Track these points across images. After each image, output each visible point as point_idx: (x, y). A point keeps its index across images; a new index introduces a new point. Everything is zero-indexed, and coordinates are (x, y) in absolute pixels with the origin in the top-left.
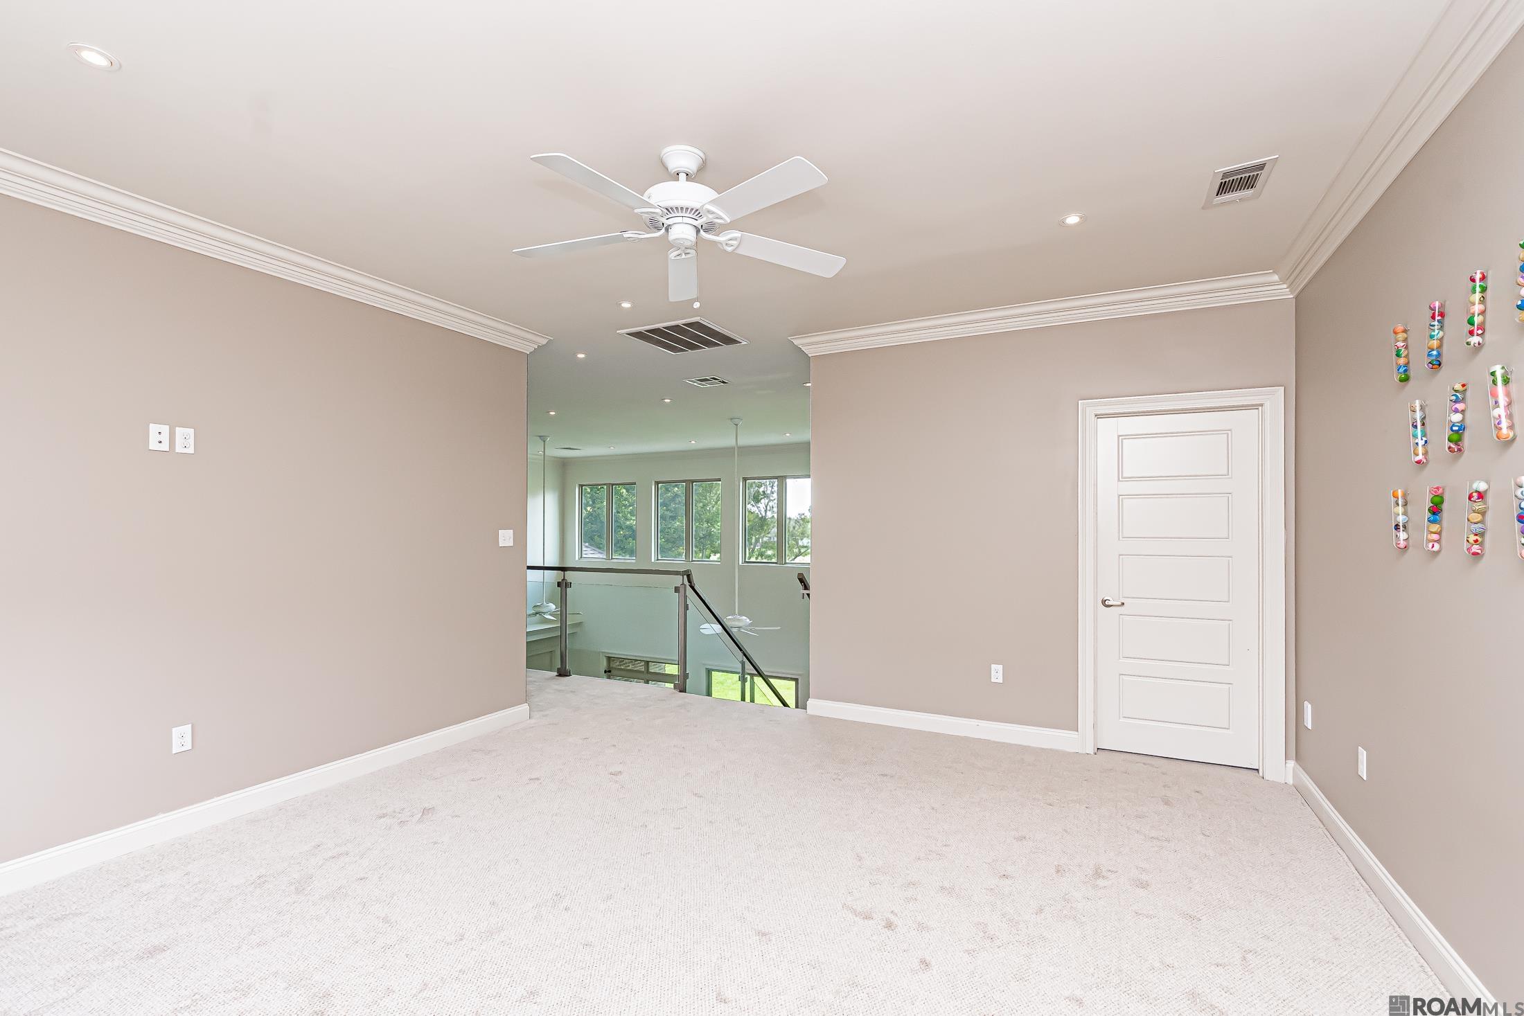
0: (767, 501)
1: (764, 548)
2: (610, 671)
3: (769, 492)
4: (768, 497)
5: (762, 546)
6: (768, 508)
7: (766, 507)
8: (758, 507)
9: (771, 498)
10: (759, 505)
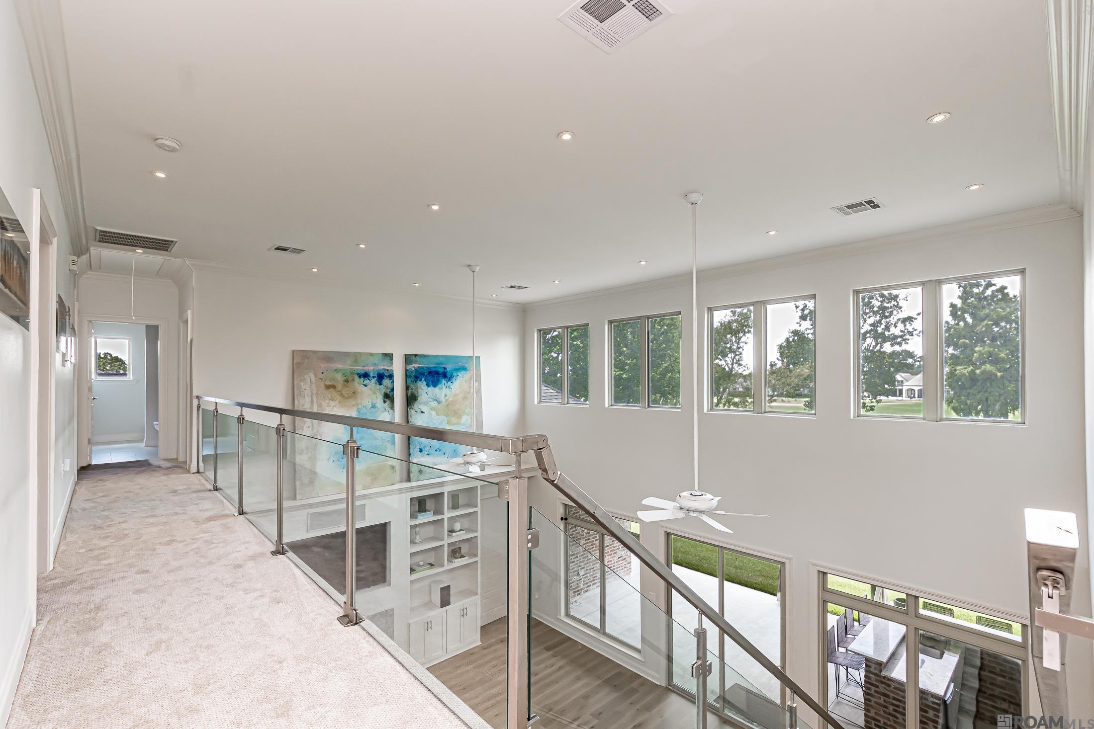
0: (733, 356)
1: (731, 396)
2: (566, 519)
3: (735, 347)
4: (734, 352)
5: (729, 394)
6: (735, 361)
7: (733, 360)
8: (725, 361)
9: (737, 353)
10: (727, 359)
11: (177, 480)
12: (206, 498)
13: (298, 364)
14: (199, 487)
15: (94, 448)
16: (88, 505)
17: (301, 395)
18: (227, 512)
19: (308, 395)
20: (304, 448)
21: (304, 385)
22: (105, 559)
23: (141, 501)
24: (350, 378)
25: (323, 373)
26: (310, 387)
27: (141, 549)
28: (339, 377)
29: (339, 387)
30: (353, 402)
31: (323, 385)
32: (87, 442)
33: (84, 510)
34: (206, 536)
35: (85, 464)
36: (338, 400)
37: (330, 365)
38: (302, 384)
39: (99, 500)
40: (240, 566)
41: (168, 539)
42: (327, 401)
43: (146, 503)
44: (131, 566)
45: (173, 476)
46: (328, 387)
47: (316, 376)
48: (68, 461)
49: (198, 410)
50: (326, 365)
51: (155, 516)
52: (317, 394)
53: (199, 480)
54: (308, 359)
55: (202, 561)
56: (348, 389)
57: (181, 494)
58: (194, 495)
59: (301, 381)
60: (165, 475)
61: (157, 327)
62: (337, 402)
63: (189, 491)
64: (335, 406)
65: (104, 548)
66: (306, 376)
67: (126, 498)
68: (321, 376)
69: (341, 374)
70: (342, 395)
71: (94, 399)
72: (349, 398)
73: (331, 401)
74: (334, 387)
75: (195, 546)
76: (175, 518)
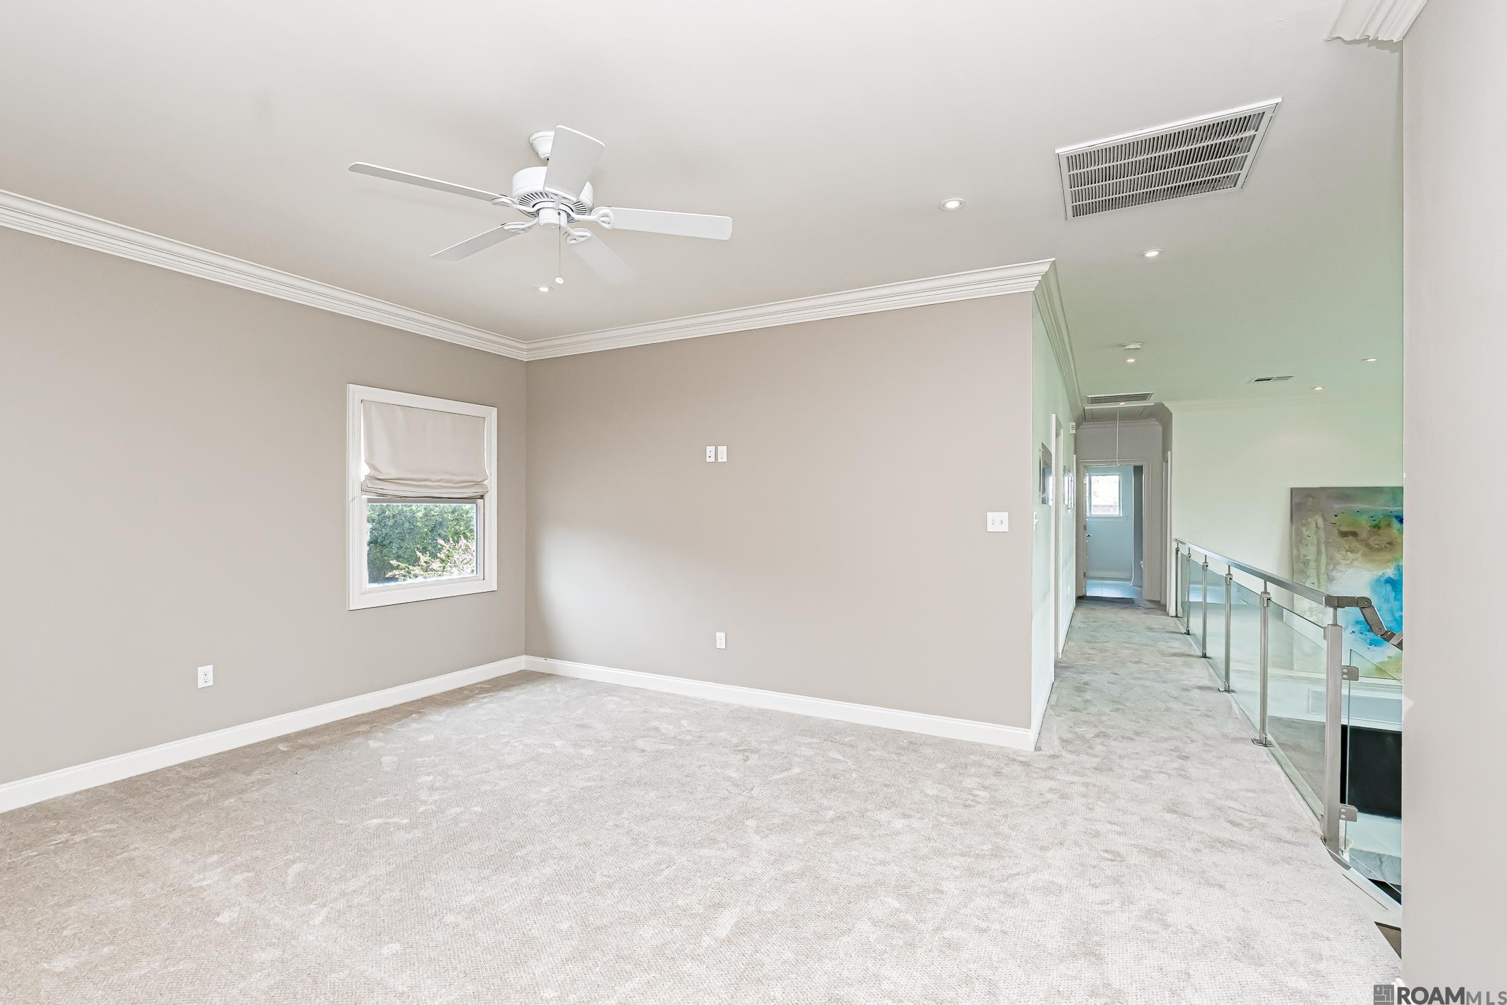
11: (1156, 620)
12: (1177, 639)
13: (1300, 504)
14: (1174, 630)
15: (1089, 582)
16: (1082, 625)
17: (1301, 543)
18: (1193, 653)
19: (1312, 543)
20: (1307, 609)
21: (1306, 531)
22: (1092, 661)
23: (1121, 631)
24: (1383, 524)
25: (1336, 516)
26: (1316, 533)
27: (1116, 661)
28: (1365, 522)
29: (1364, 535)
30: (1389, 557)
31: (1337, 532)
32: (1082, 576)
33: (1080, 628)
34: (1168, 666)
35: (1081, 595)
36: (1361, 552)
37: (1347, 505)
38: (1304, 529)
39: (1090, 623)
40: (1188, 690)
41: (1137, 660)
42: (1344, 553)
43: (1126, 633)
44: (1107, 668)
45: (1152, 616)
46: (1344, 534)
47: (1325, 520)
48: (1069, 587)
49: (1177, 553)
50: (1341, 506)
51: (1130, 643)
52: (1327, 543)
53: (1176, 623)
54: (1313, 498)
55: (1159, 679)
56: (1380, 538)
57: (1154, 631)
58: (1168, 634)
59: (1303, 525)
60: (1146, 613)
61: (1142, 467)
62: (1359, 555)
63: (1163, 630)
64: (1356, 560)
65: (1091, 654)
66: (1310, 520)
67: (1111, 626)
68: (1334, 519)
69: (1368, 516)
70: (1368, 545)
71: (1088, 536)
72: (1380, 550)
73: (1349, 553)
74: (1354, 534)
75: (1156, 669)
76: (1146, 647)
